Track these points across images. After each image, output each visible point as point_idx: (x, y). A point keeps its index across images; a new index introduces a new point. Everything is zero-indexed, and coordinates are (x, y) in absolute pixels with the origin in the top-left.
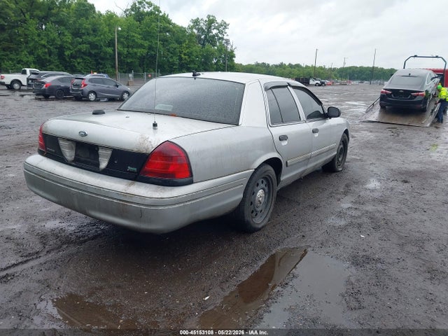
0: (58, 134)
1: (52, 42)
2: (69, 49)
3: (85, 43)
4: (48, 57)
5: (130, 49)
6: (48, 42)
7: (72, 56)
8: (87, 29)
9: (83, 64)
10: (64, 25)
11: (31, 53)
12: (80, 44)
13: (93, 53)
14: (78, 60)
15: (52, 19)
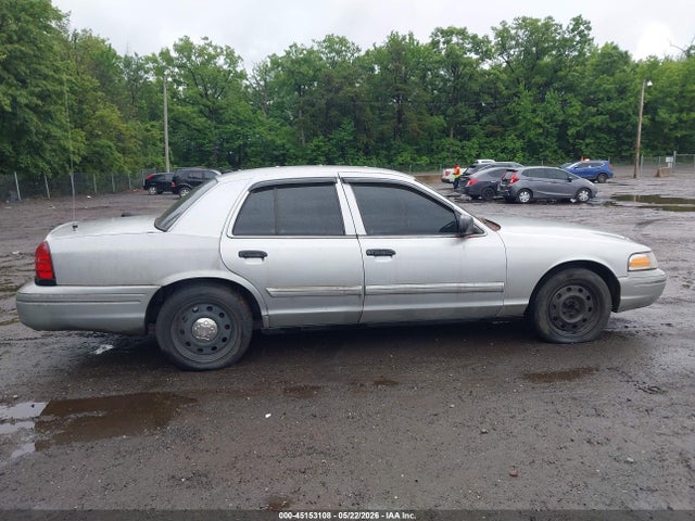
1: (551, 118)
2: (575, 125)
3: (601, 114)
4: (542, 140)
5: (684, 115)
6: (545, 119)
7: (579, 136)
8: (607, 91)
9: (593, 146)
10: (574, 91)
11: (520, 136)
12: (594, 116)
13: (614, 127)
14: (588, 141)
15: (556, 85)
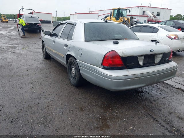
0: (134, 54)
